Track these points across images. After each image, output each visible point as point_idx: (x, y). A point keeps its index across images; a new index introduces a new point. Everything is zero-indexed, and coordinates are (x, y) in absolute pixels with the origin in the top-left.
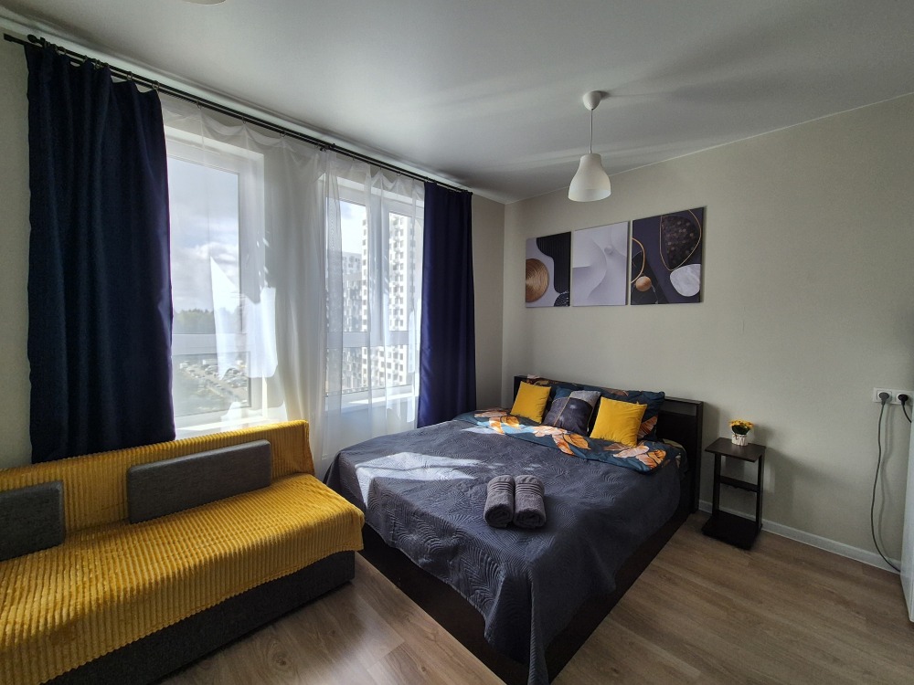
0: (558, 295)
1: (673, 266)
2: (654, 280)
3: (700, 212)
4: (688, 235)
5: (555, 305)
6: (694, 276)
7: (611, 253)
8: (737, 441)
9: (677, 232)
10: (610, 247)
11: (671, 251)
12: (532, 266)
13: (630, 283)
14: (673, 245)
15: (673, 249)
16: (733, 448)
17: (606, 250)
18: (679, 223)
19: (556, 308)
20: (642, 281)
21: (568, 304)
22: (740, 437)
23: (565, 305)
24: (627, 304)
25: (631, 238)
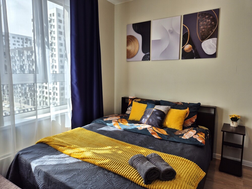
0: (144, 55)
1: (203, 39)
2: (194, 47)
3: (217, 11)
4: (211, 22)
5: (143, 60)
6: (213, 44)
7: (172, 32)
8: (233, 125)
9: (206, 21)
10: (171, 29)
11: (202, 31)
12: (130, 39)
13: (181, 48)
14: (204, 28)
15: (203, 30)
16: (231, 128)
17: (169, 31)
18: (207, 17)
19: (143, 61)
20: (188, 47)
21: (149, 59)
22: (235, 123)
23: (147, 60)
24: (179, 59)
25: (182, 25)
